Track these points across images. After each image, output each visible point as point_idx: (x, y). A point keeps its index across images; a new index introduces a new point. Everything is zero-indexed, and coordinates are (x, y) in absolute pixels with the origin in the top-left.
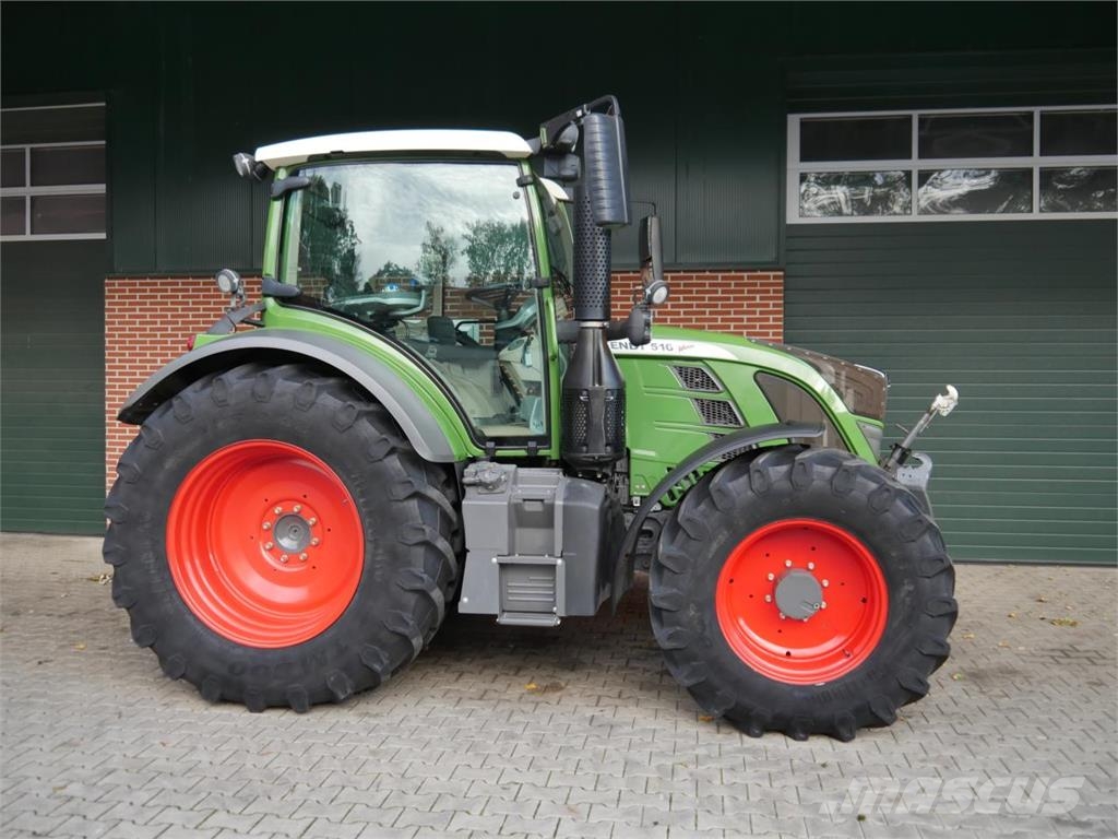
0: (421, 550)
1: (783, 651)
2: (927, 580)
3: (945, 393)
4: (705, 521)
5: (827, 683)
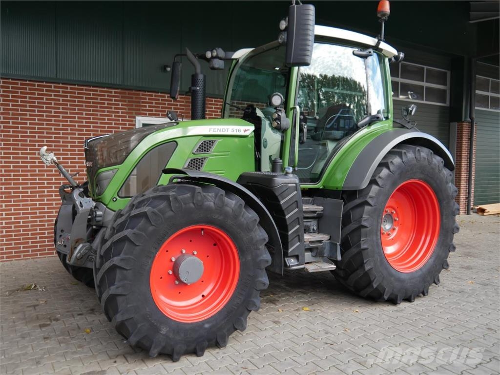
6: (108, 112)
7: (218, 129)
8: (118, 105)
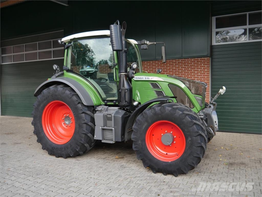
0: (85, 125)
1: (165, 153)
2: (194, 137)
3: (222, 88)
4: (142, 121)
5: (171, 162)
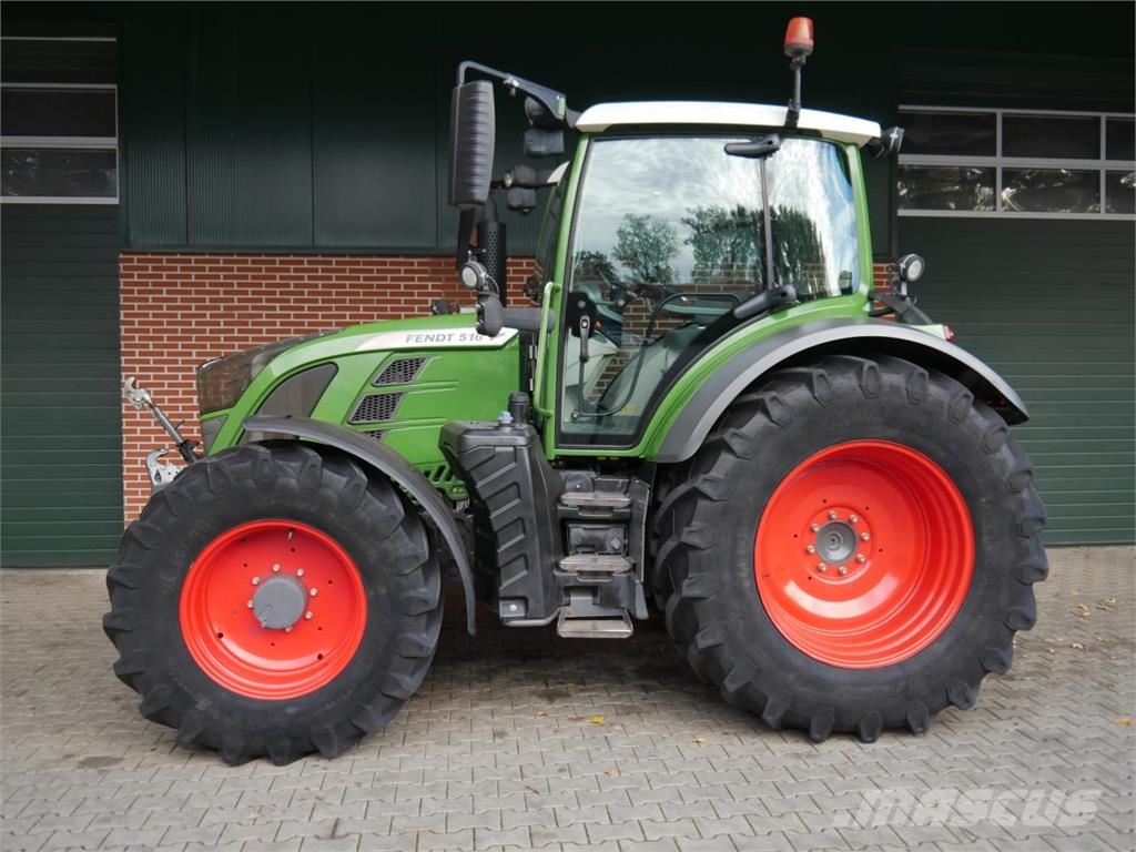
6: (406, 302)
7: (428, 336)
8: (426, 287)
